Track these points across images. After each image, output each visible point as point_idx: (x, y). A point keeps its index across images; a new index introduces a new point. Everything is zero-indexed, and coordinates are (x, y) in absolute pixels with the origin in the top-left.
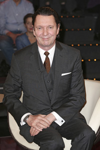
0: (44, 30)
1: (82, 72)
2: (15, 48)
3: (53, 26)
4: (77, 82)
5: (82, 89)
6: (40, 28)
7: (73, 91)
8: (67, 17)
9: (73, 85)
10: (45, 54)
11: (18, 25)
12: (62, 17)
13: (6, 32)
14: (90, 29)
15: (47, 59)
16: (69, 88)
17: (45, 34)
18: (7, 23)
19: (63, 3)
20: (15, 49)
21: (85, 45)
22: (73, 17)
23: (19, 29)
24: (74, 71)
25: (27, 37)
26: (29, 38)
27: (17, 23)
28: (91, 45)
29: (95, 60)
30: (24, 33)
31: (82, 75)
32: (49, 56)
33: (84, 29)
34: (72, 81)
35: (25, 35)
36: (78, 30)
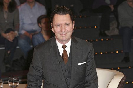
0: (62, 27)
1: (95, 62)
3: (70, 24)
4: (91, 71)
5: (95, 77)
6: (58, 26)
7: (88, 78)
8: (75, 17)
9: (87, 73)
15: (65, 51)
16: (84, 76)
17: (63, 31)
18: (23, 24)
19: (72, 6)
22: (81, 17)
24: (88, 61)
28: (97, 40)
29: (101, 53)
31: (94, 65)
32: (66, 49)
33: (90, 27)
34: (87, 70)
36: (85, 27)
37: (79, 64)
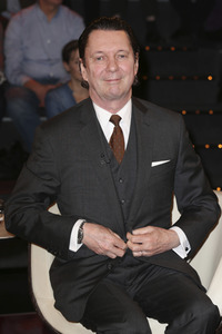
2: (43, 115)
8: (160, 48)
10: (111, 120)
11: (52, 65)
12: (147, 48)
13: (23, 80)
14: (210, 78)
18: (25, 59)
19: (151, 18)
20: (44, 119)
21: (198, 112)
22: (173, 49)
23: (52, 74)
25: (70, 93)
26: (75, 94)
27: (49, 60)
28: (211, 112)
30: (64, 82)
32: (121, 124)
33: (196, 78)
35: (66, 86)
36: (184, 78)
37: (154, 164)
